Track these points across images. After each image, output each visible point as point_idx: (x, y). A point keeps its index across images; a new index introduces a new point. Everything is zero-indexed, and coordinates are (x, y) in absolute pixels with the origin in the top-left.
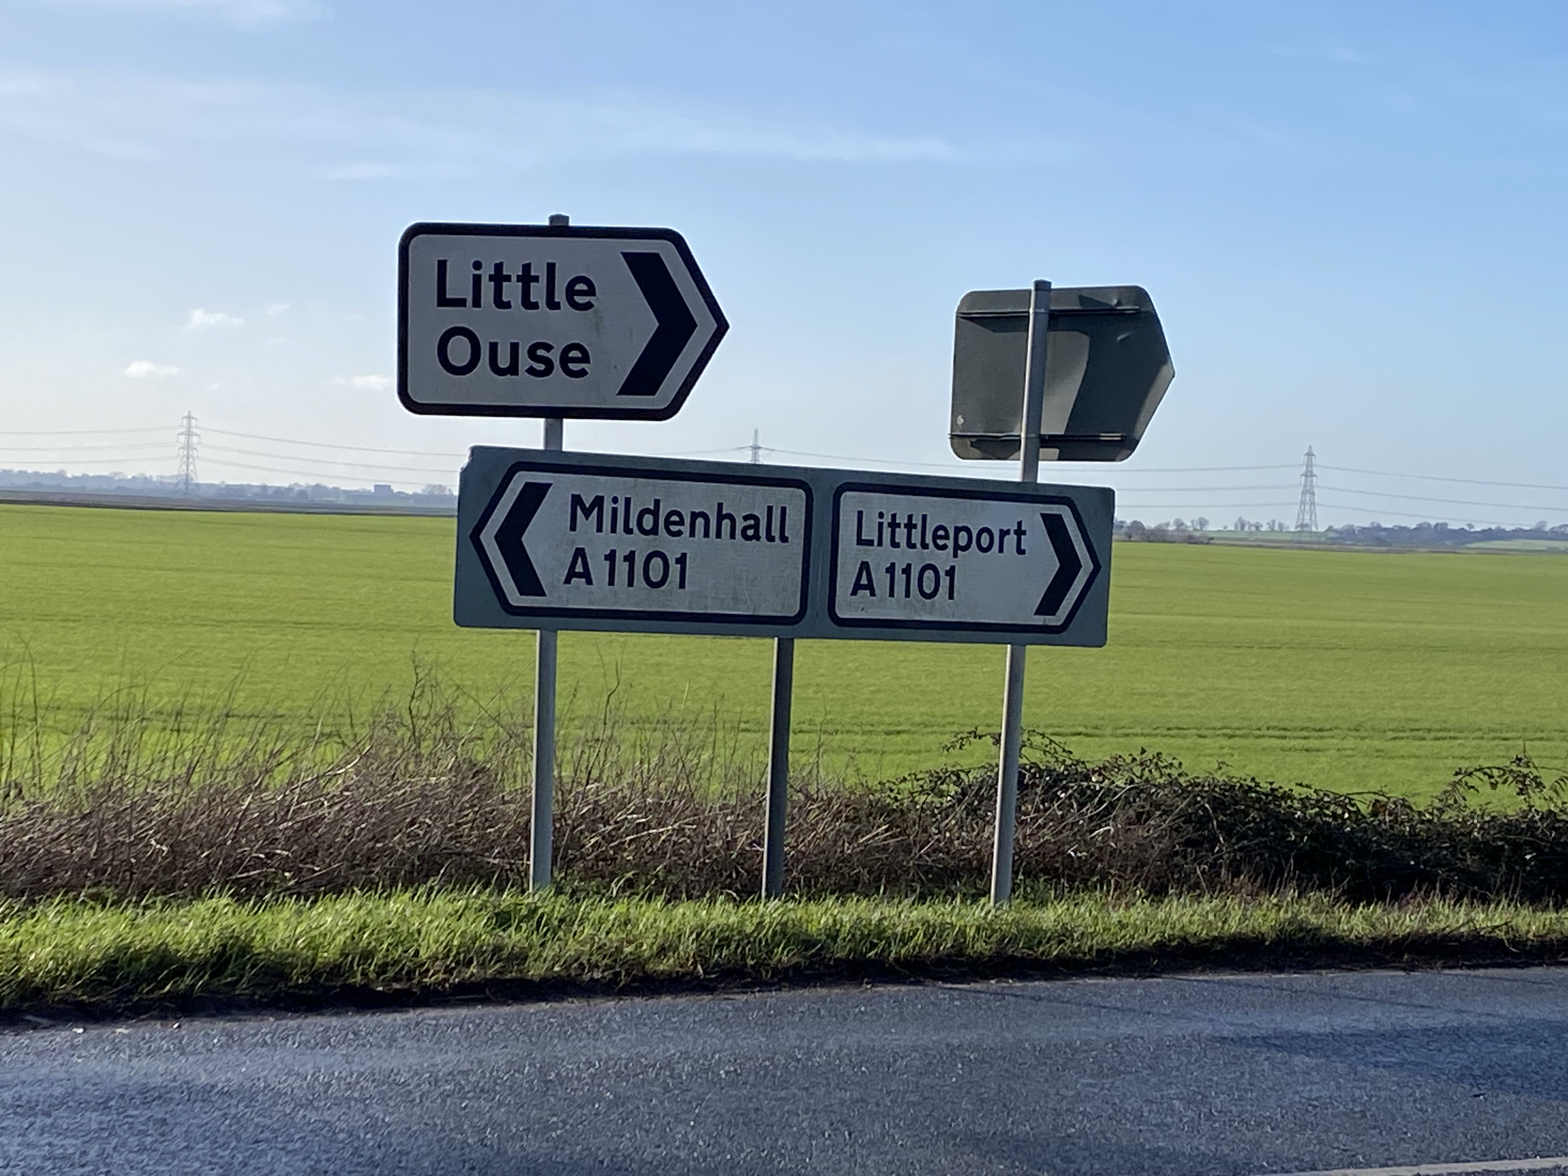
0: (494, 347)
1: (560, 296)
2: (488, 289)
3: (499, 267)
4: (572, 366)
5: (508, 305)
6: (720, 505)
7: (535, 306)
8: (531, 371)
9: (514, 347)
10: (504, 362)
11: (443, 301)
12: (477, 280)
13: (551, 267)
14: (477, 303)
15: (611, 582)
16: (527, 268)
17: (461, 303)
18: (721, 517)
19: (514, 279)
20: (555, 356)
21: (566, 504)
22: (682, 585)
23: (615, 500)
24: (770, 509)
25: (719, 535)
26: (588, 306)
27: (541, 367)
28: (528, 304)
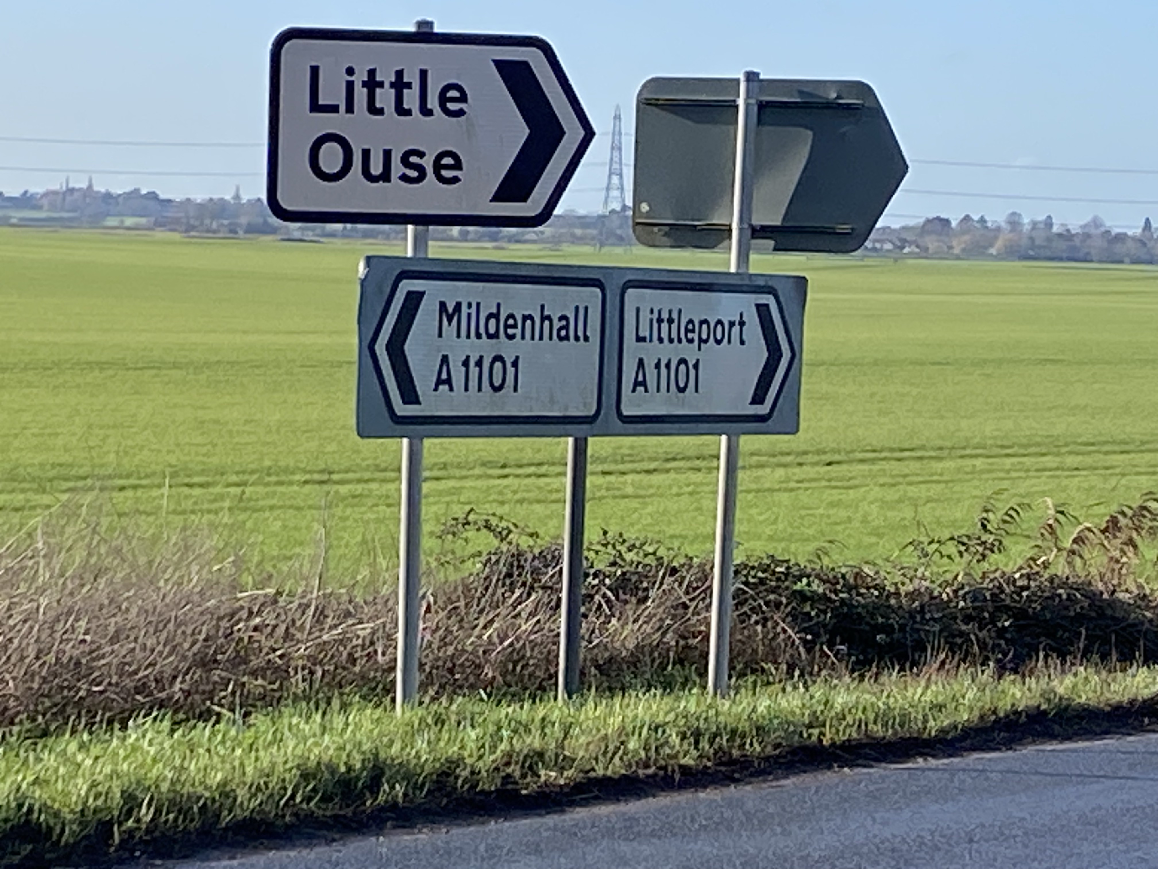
0: (366, 154)
1: (433, 102)
2: (361, 94)
3: (372, 73)
4: (445, 173)
5: (380, 112)
6: (542, 307)
7: (408, 113)
8: (404, 178)
9: (387, 154)
10: (376, 169)
11: (315, 107)
12: (350, 86)
13: (423, 74)
14: (350, 109)
15: (466, 389)
16: (399, 74)
17: (334, 109)
18: (543, 318)
19: (387, 85)
20: (428, 163)
21: (434, 311)
22: (515, 389)
23: (470, 306)
24: (577, 308)
25: (541, 338)
26: (460, 113)
27: (414, 174)
28: (401, 111)
